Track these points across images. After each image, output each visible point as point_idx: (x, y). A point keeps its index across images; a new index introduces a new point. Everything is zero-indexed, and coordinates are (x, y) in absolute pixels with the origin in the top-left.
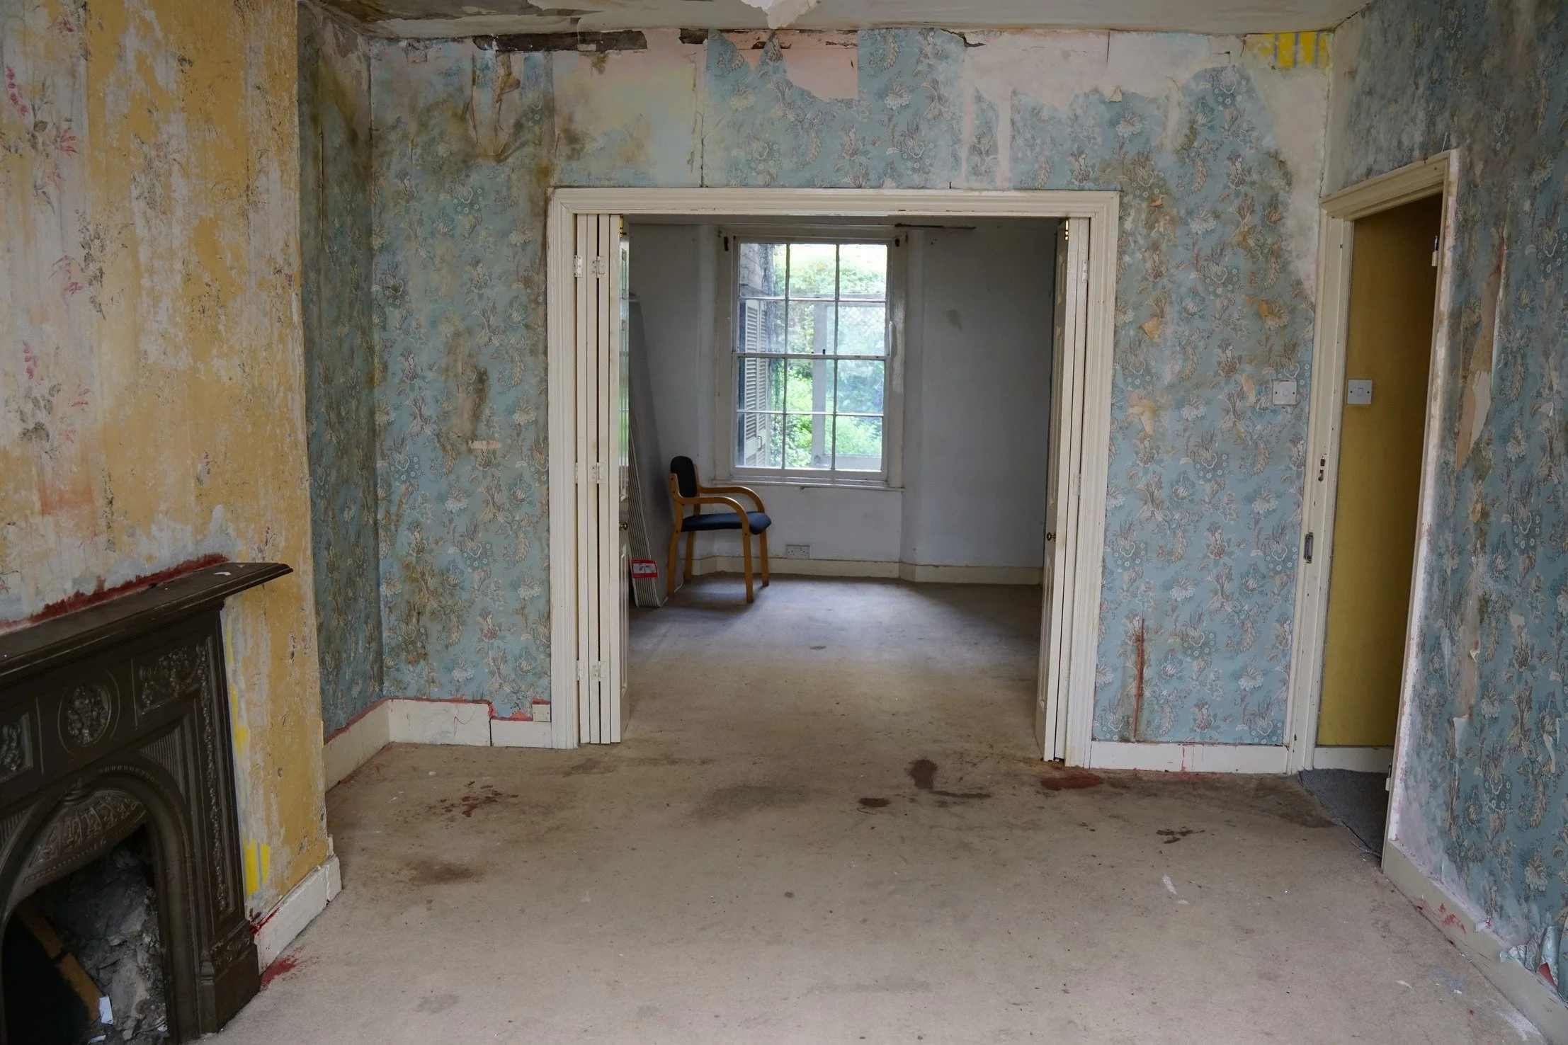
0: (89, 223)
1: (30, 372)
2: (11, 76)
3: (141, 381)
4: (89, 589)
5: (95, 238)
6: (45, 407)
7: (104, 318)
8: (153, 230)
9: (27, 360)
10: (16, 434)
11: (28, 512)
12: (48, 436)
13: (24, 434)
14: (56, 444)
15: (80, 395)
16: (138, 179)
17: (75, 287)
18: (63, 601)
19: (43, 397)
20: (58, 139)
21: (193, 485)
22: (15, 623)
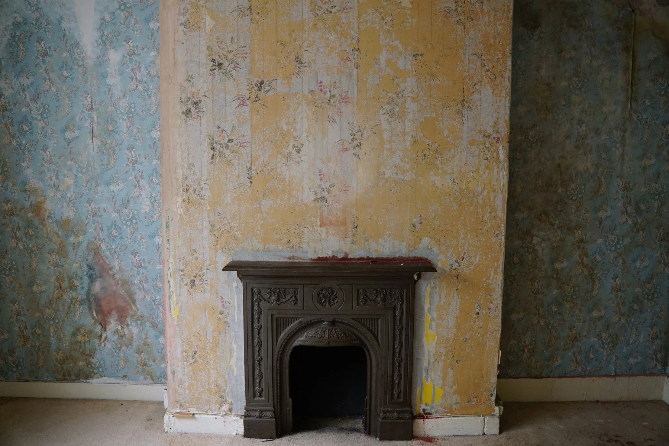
0: (355, 127)
1: (321, 179)
2: (321, 83)
3: (380, 184)
4: (340, 256)
5: (358, 131)
6: (327, 191)
7: (360, 160)
8: (393, 126)
9: (320, 175)
10: (312, 199)
11: (314, 225)
12: (327, 201)
13: (316, 199)
14: (330, 204)
15: (345, 187)
16: (384, 107)
17: (345, 150)
18: (326, 257)
19: (326, 188)
20: (341, 100)
21: (408, 227)
22: (304, 259)
